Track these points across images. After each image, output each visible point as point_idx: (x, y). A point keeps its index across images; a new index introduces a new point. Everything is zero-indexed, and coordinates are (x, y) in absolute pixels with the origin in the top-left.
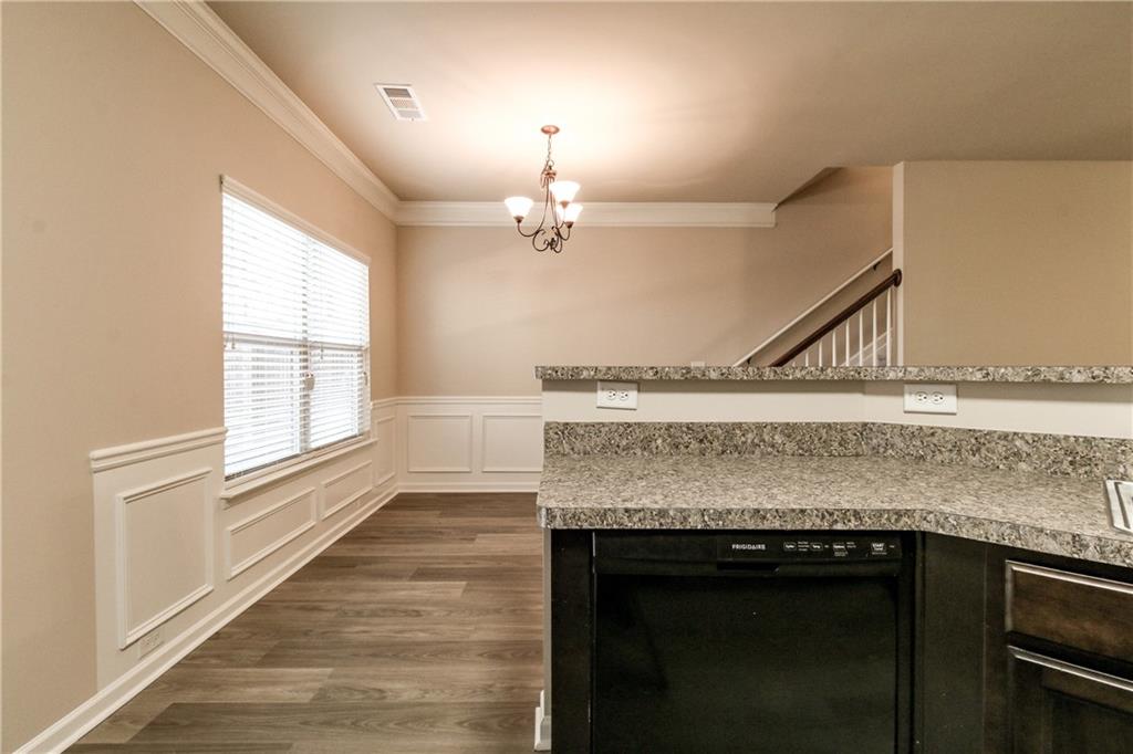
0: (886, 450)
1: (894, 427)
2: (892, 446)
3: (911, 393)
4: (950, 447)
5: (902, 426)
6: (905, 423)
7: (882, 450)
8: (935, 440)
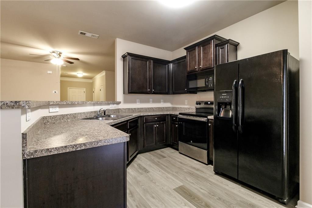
0: (47, 123)
1: (49, 117)
2: (49, 121)
3: (51, 108)
4: (59, 119)
5: (51, 116)
6: (51, 115)
7: (46, 123)
8: (56, 118)
